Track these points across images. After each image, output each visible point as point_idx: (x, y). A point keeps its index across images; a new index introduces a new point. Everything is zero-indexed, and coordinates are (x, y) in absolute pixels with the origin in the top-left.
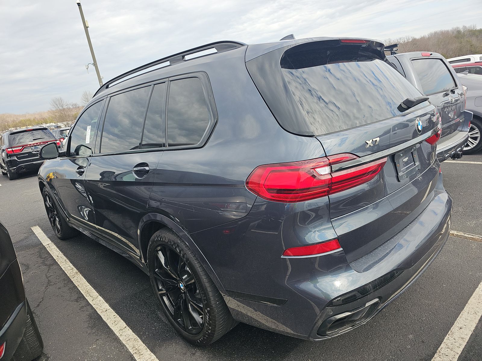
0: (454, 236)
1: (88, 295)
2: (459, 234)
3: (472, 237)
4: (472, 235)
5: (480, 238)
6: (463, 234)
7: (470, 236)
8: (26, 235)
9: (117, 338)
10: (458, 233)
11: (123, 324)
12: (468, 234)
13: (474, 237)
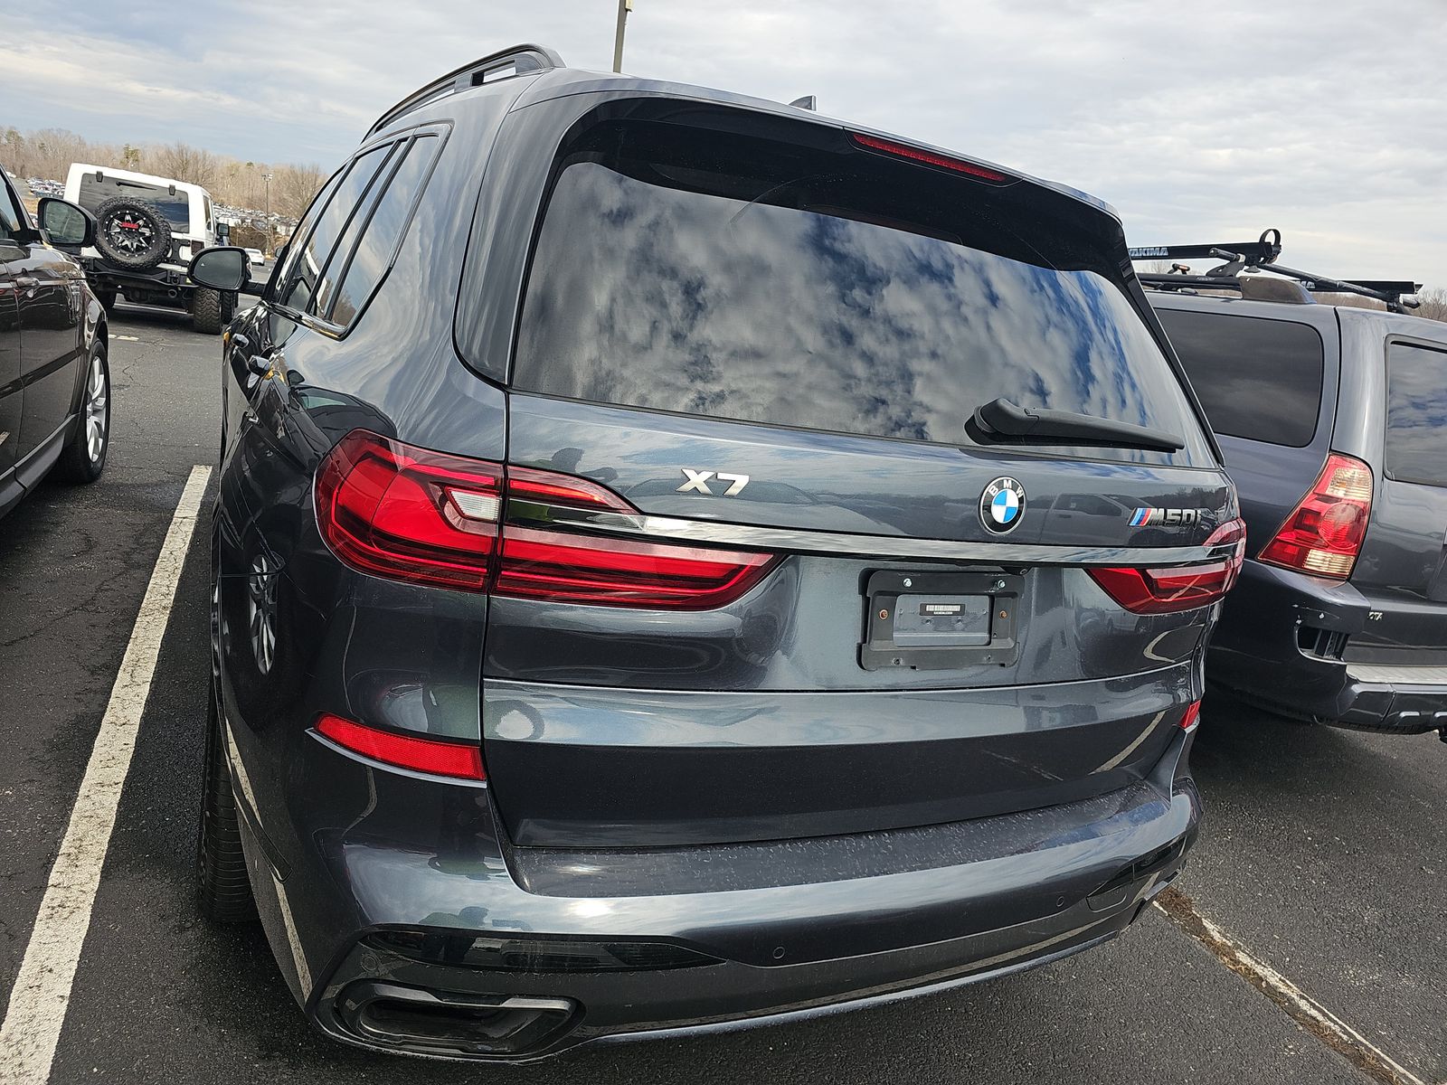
0: (1258, 987)
1: (130, 669)
2: (1283, 989)
3: (1320, 1018)
4: (1324, 1015)
5: (1345, 1037)
6: (1294, 996)
7: (1314, 1013)
8: (165, 477)
9: (70, 799)
10: (1280, 985)
11: (121, 772)
12: (1311, 1004)
13: (1329, 1023)
